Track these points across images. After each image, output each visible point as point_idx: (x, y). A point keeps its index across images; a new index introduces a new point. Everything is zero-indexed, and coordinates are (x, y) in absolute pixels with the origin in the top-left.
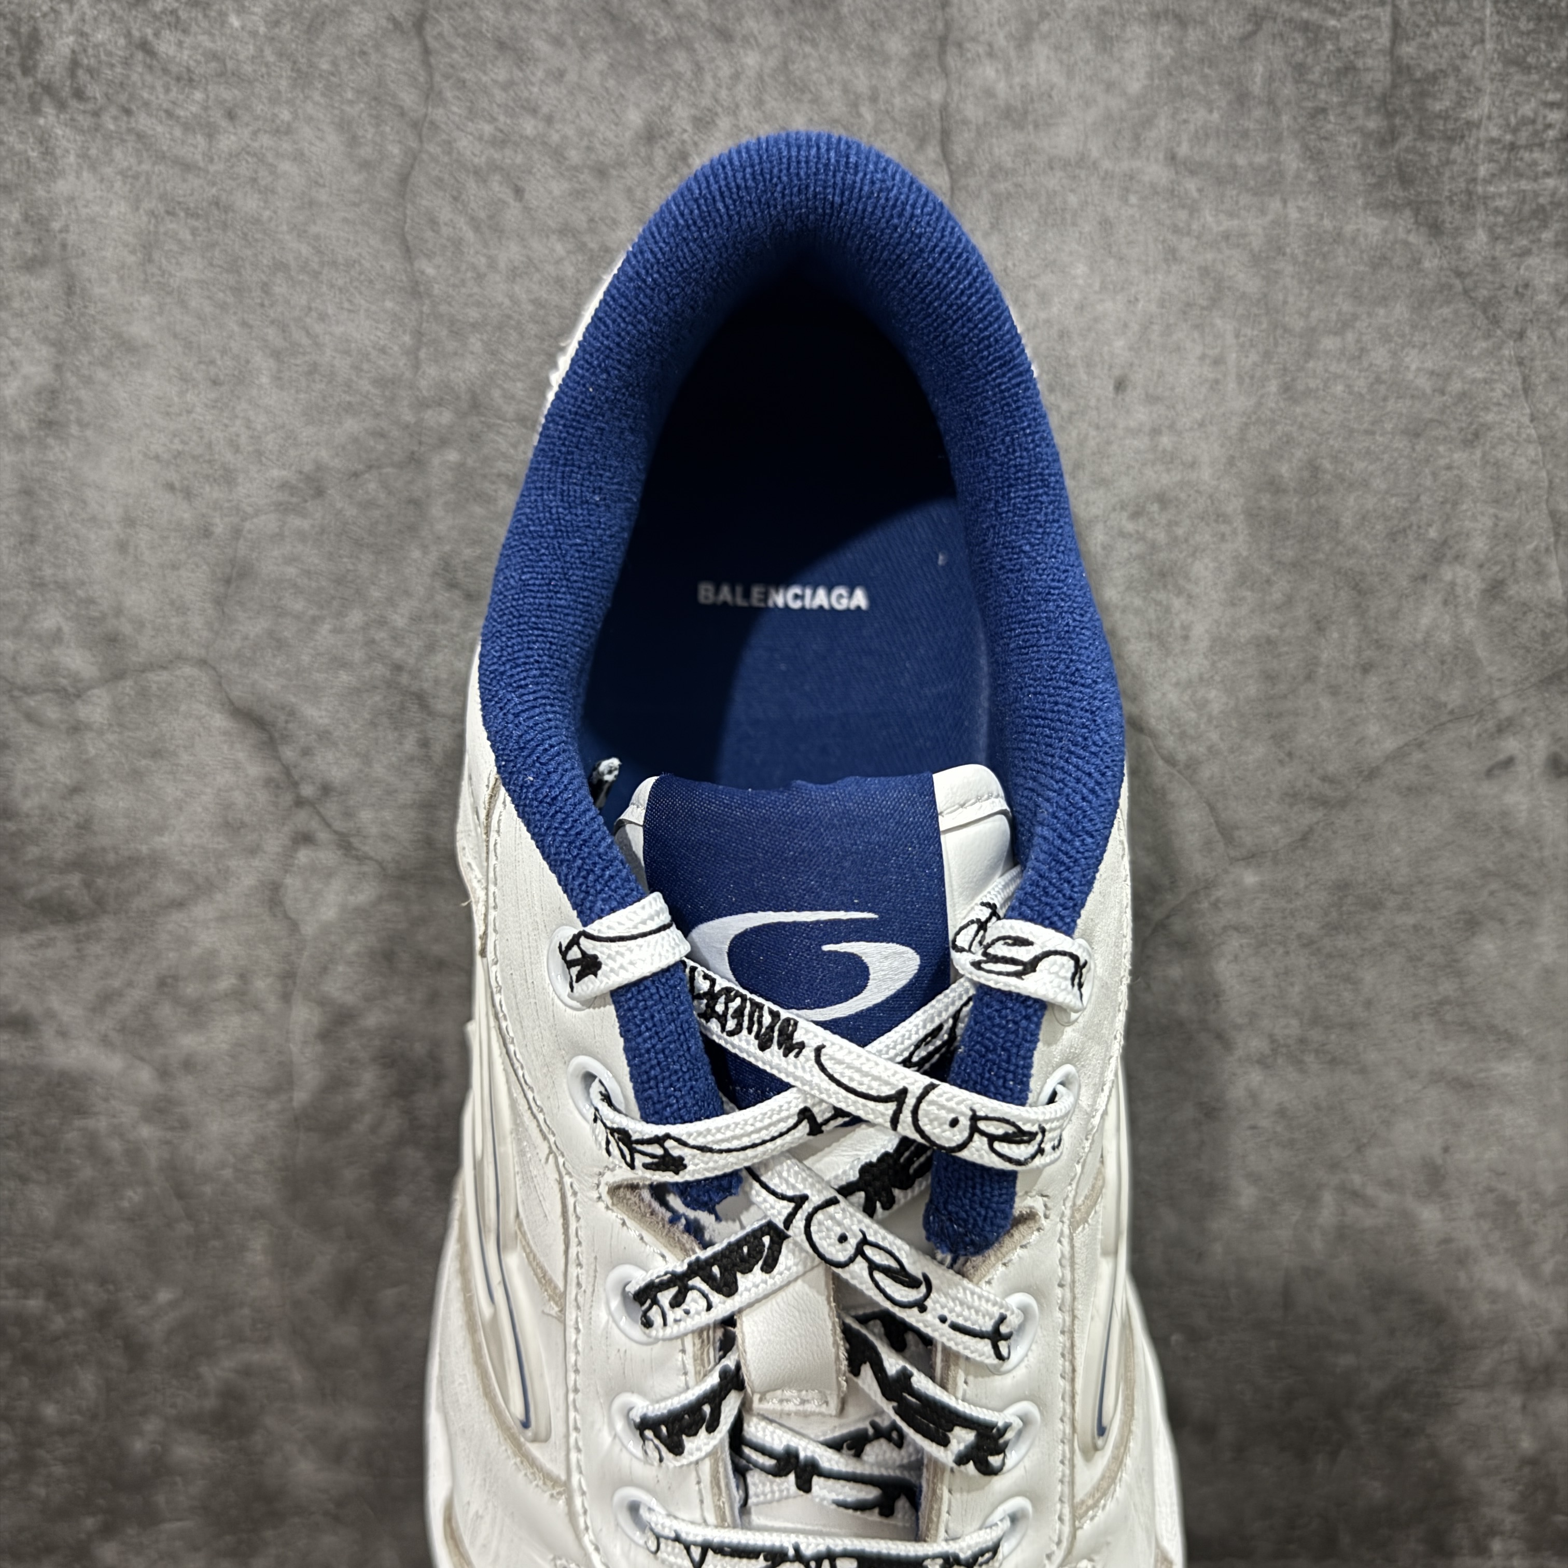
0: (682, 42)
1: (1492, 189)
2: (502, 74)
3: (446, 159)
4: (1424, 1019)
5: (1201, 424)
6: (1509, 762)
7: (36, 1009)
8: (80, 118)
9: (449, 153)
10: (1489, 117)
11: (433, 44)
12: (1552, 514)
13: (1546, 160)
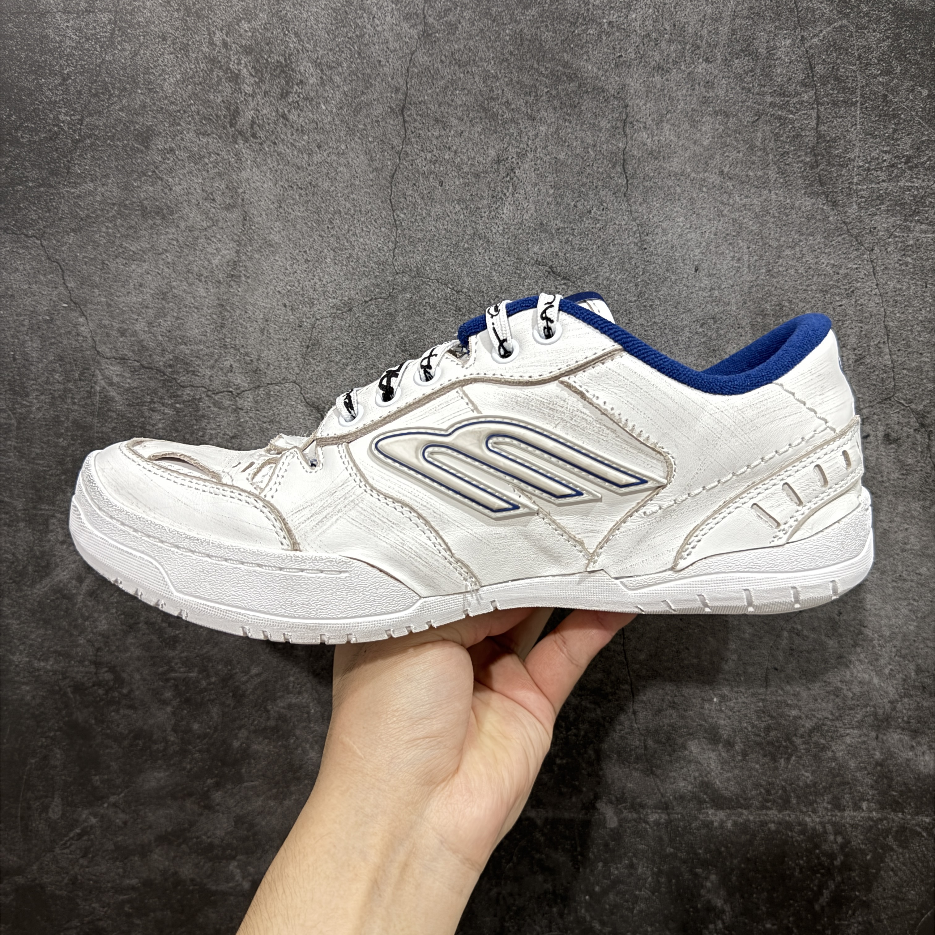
0: (513, 120)
1: (859, 187)
2: (436, 134)
3: (410, 168)
5: (732, 286)
8: (254, 145)
9: (412, 165)
10: (859, 157)
11: (407, 119)
12: (886, 327)
13: (883, 176)
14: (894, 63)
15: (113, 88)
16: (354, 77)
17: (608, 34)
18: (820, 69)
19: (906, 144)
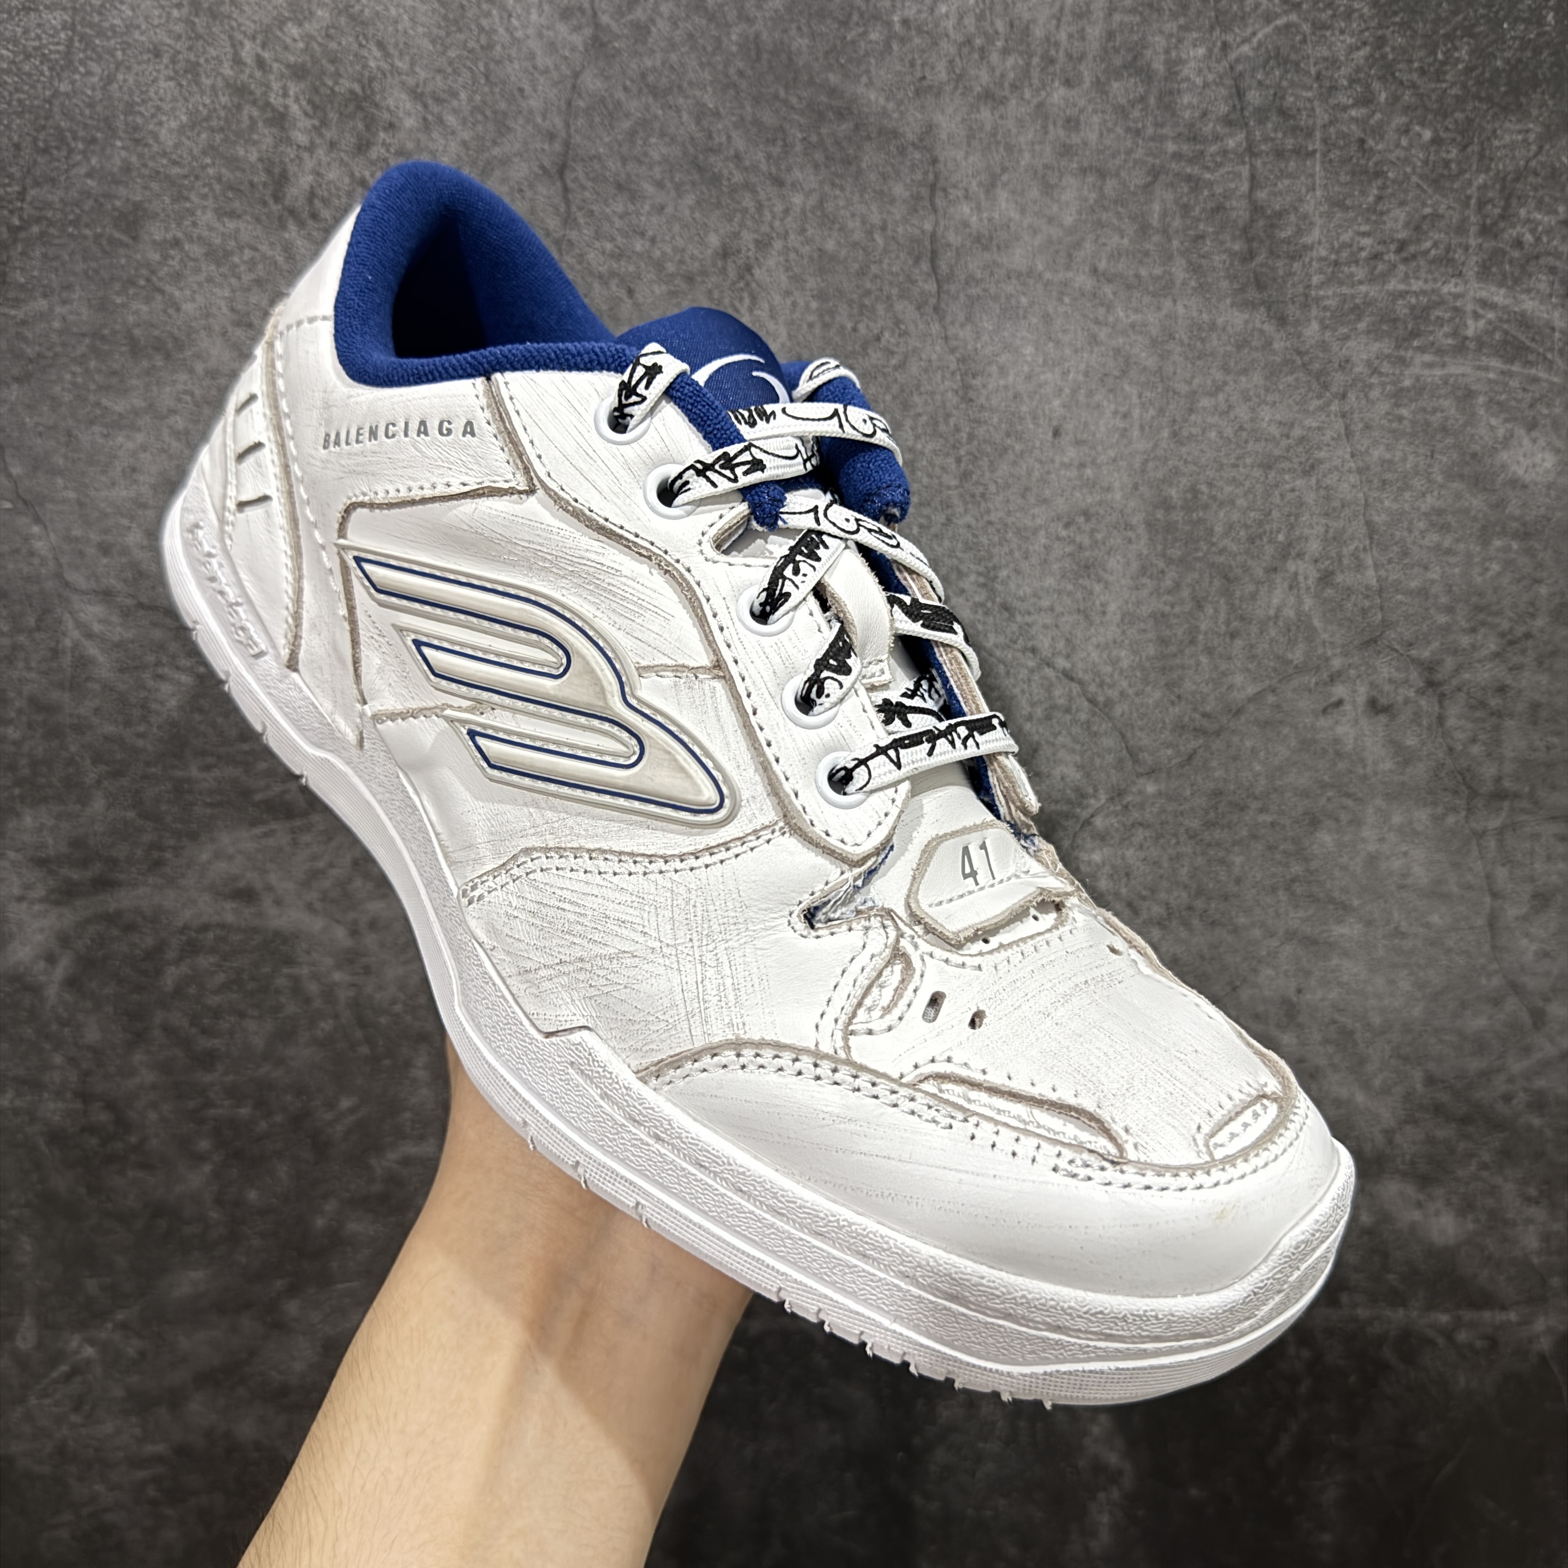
0: (748, 186)
1: (1321, 293)
2: (620, 208)
3: (578, 267)
4: (1281, 893)
5: (1114, 460)
6: (1340, 703)
7: (258, 885)
8: (315, 233)
9: (580, 263)
10: (1319, 243)
11: (571, 185)
12: (1368, 523)
13: (1360, 273)
14: (1376, 85)
15: (75, 138)
16: (480, 117)
17: (903, 40)
18: (1254, 97)
19: (1396, 220)
